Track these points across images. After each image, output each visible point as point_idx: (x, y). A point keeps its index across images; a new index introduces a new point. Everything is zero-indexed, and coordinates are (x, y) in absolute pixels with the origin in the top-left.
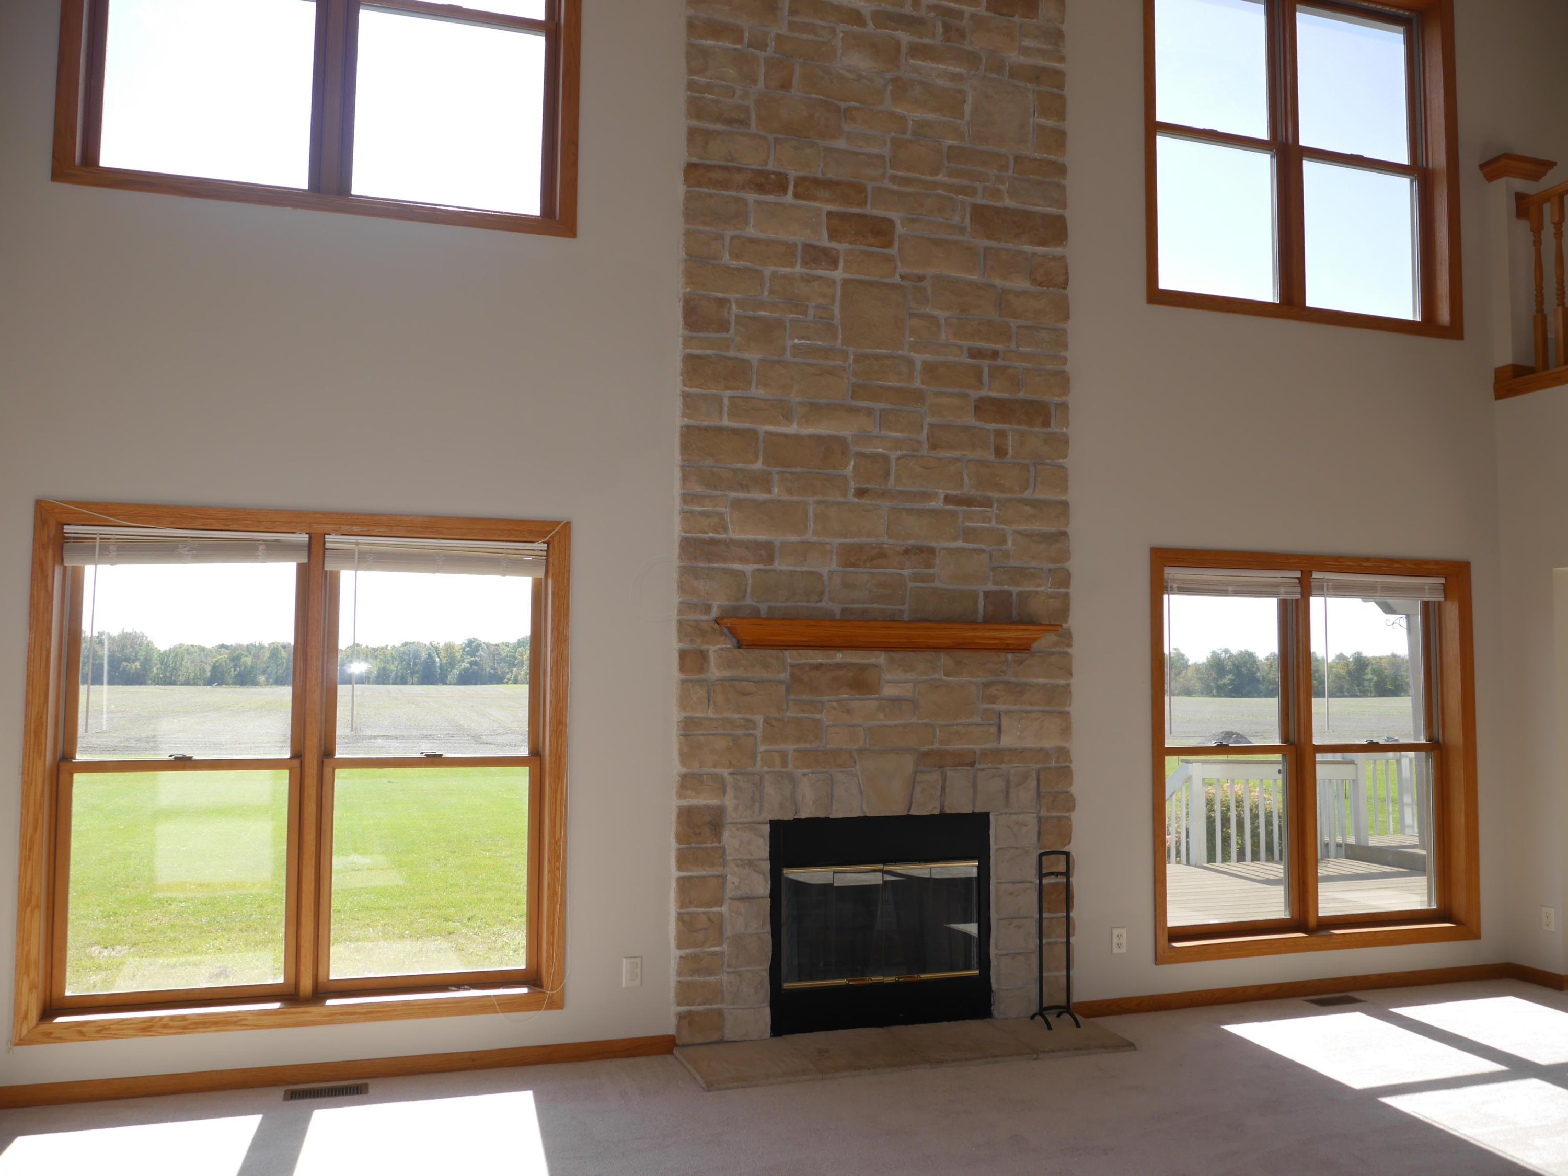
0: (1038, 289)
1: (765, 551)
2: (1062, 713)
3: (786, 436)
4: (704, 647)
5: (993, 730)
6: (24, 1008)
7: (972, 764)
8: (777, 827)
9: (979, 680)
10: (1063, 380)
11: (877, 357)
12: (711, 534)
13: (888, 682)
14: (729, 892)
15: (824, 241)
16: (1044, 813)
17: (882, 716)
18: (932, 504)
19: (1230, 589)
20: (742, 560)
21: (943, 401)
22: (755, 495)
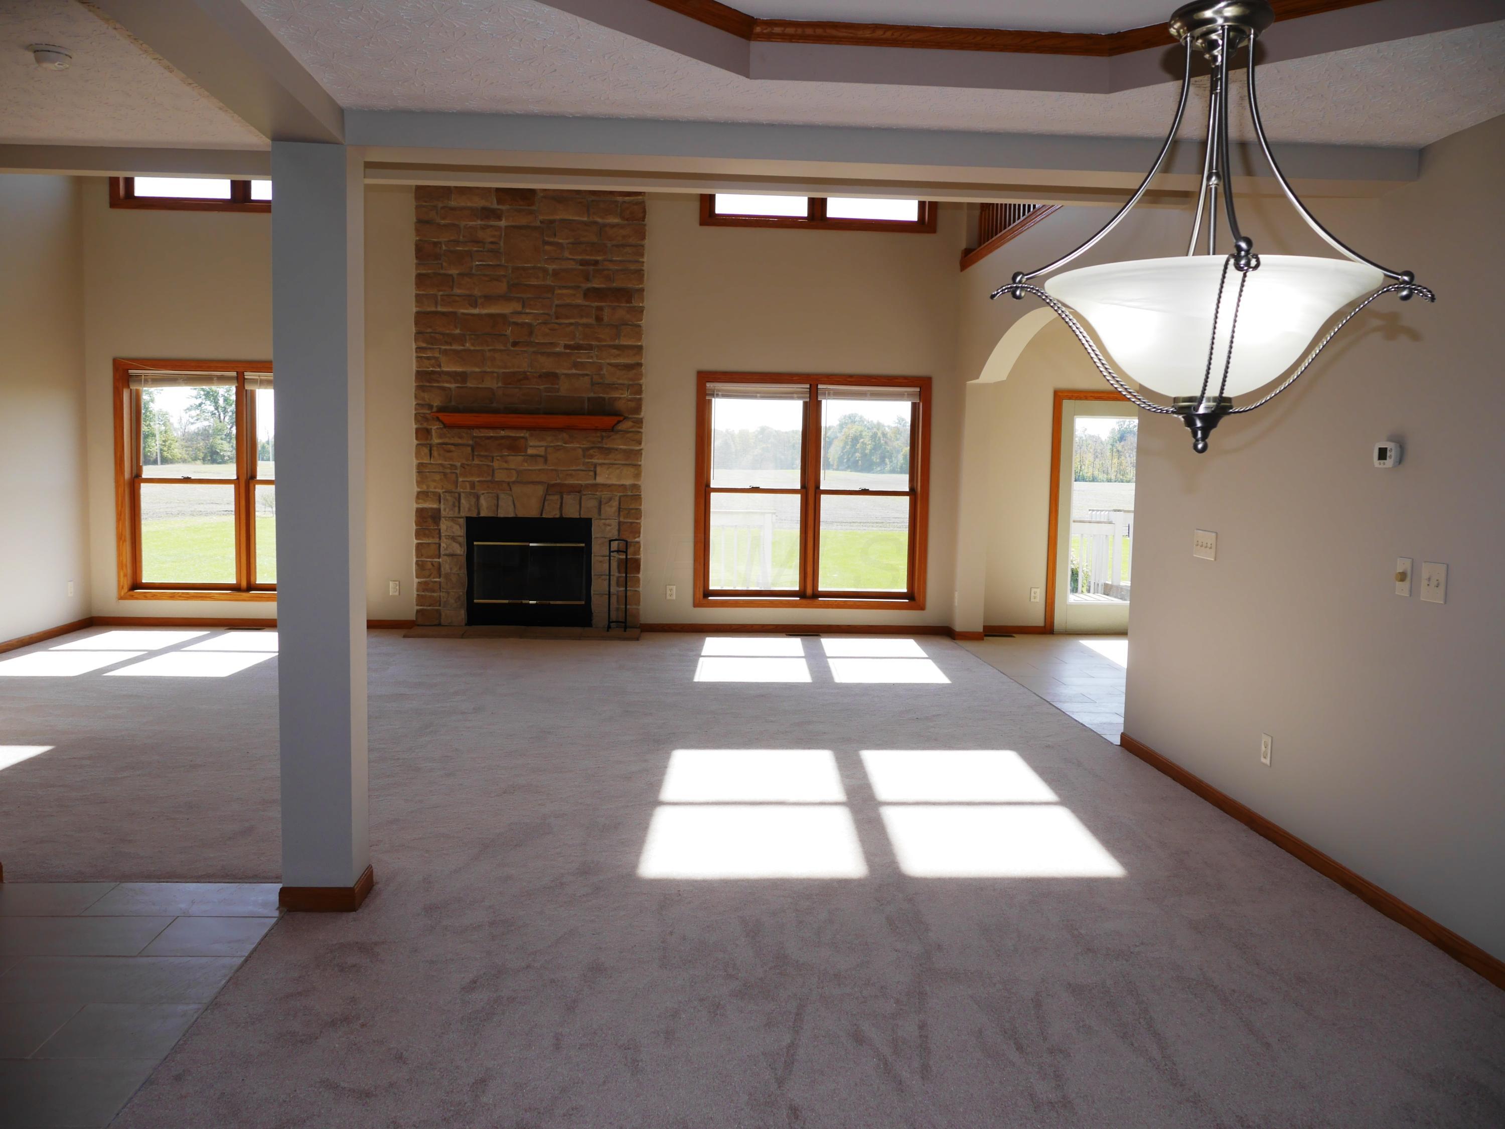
0: (626, 222)
1: (462, 377)
2: (635, 465)
3: (473, 315)
4: (429, 427)
5: (592, 473)
6: (122, 584)
7: (579, 492)
8: (469, 520)
9: (584, 446)
10: (639, 274)
11: (524, 269)
12: (431, 369)
13: (531, 447)
14: (442, 552)
15: (495, 206)
16: (622, 519)
17: (526, 464)
18: (558, 349)
19: (758, 395)
20: (447, 382)
21: (565, 291)
22: (456, 347)
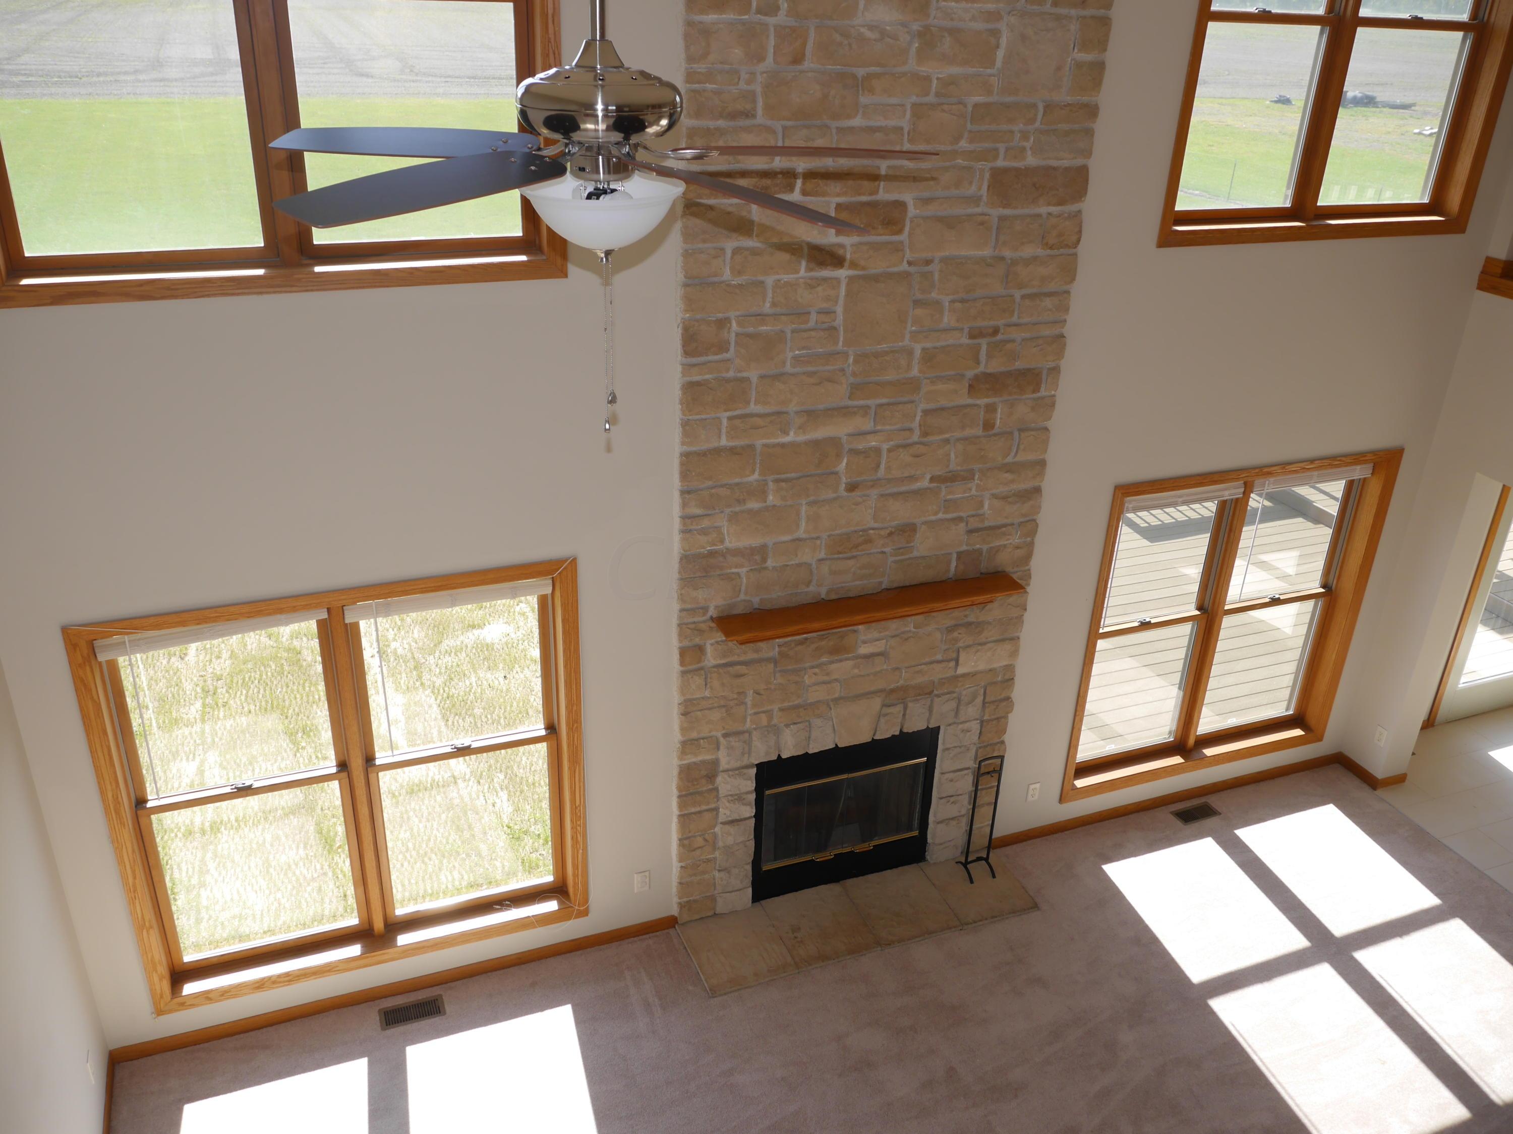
0: (1049, 252)
1: (758, 553)
2: (1013, 638)
3: (782, 446)
4: (702, 643)
5: (952, 664)
7: (931, 693)
9: (946, 625)
10: (1059, 344)
11: (877, 355)
12: (708, 548)
13: (864, 642)
14: (721, 819)
15: (830, 238)
16: (986, 717)
17: (855, 670)
18: (918, 485)
20: (738, 566)
21: (940, 387)
22: (753, 505)
